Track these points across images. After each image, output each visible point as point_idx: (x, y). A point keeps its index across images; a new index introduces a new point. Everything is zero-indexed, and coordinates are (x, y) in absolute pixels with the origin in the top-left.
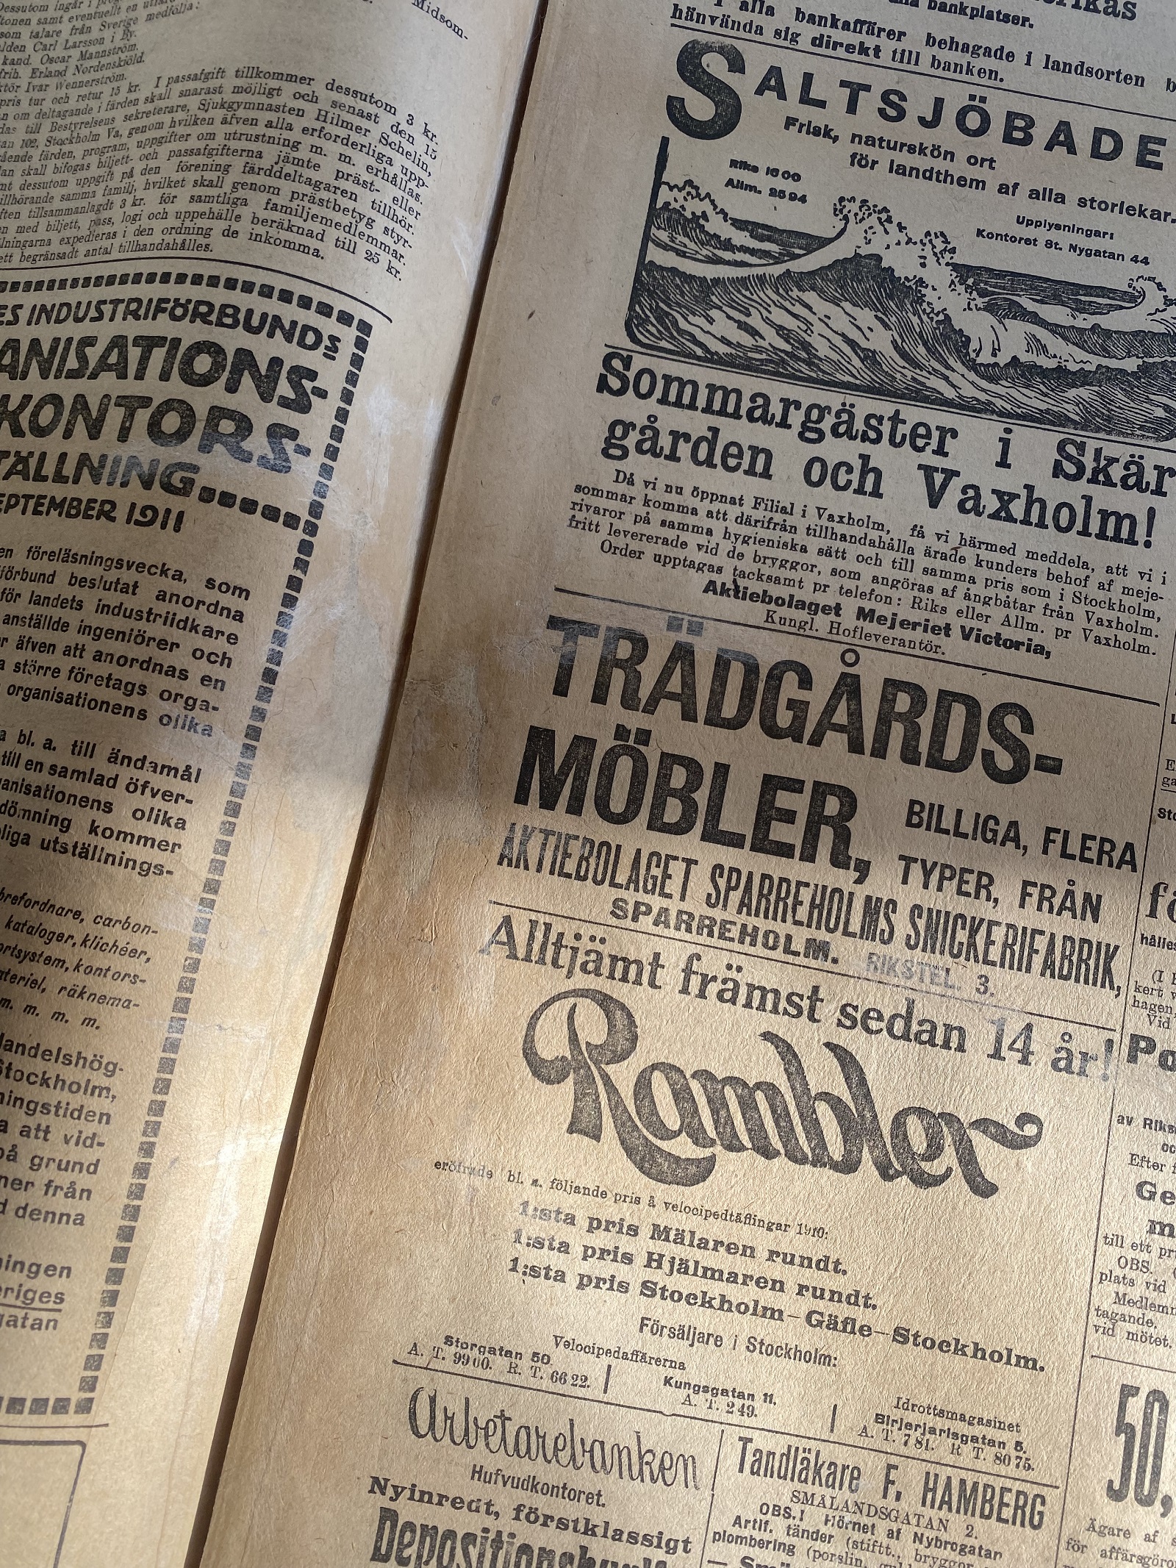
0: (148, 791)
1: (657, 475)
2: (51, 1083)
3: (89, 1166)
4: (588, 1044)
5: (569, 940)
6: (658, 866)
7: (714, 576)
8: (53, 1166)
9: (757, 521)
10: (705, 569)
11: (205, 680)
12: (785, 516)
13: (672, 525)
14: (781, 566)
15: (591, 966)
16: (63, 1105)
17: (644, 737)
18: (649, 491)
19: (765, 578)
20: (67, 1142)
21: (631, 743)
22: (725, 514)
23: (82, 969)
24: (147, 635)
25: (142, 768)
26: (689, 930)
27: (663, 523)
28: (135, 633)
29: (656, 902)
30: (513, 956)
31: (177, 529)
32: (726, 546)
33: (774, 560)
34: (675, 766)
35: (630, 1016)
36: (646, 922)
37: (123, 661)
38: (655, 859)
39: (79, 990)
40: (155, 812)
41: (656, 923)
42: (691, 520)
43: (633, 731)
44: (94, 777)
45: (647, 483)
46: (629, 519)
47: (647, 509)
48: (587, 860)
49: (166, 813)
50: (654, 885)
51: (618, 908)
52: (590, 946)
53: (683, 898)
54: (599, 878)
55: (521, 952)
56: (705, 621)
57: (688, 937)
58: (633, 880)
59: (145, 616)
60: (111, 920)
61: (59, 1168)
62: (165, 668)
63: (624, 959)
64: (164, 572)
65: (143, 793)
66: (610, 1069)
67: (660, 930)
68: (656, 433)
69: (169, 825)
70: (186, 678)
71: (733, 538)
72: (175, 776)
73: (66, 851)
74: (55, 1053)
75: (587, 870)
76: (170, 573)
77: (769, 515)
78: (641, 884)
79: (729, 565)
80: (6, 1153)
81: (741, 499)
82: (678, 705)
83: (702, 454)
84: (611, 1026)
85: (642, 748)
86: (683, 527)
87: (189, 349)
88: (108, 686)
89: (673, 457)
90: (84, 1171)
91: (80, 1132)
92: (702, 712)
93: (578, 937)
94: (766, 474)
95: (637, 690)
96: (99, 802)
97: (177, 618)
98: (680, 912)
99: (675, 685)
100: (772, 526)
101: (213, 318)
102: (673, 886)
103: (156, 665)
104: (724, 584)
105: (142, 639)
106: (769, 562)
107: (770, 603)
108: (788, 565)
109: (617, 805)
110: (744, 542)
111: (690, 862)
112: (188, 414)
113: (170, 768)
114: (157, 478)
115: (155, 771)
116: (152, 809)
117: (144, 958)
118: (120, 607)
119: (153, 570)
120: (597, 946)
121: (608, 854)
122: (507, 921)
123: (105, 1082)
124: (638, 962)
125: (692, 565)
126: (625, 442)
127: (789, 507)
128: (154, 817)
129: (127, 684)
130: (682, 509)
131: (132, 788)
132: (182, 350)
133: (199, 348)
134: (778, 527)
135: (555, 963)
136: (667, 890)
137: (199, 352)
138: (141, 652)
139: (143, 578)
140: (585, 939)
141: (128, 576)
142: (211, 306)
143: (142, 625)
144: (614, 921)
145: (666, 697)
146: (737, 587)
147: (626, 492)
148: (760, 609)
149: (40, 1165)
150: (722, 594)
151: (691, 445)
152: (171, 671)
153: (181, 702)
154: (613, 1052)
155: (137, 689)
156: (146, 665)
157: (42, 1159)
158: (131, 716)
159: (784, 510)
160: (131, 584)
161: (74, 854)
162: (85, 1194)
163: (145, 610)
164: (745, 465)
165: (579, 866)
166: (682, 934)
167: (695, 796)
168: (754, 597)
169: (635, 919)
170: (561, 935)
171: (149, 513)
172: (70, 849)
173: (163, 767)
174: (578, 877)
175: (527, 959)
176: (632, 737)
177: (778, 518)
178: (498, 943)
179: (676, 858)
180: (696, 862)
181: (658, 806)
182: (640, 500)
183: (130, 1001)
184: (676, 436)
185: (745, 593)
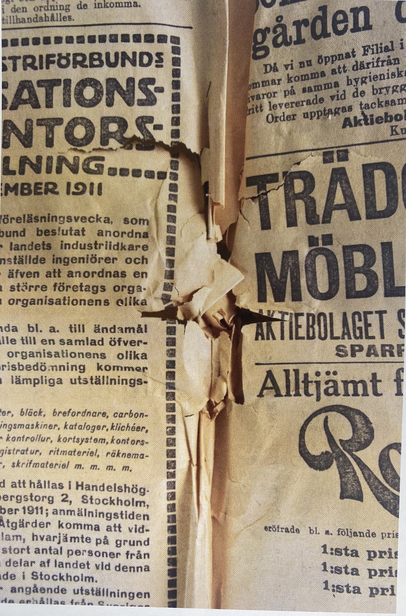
0: (122, 343)
1: (291, 58)
2: (115, 502)
3: (145, 542)
4: (341, 441)
5: (312, 377)
6: (360, 320)
7: (347, 114)
8: (127, 544)
9: (368, 64)
10: (340, 111)
11: (136, 274)
12: (389, 53)
13: (310, 90)
14: (394, 91)
15: (331, 391)
16: (124, 513)
17: (328, 239)
18: (289, 71)
19: (383, 104)
20: (130, 531)
21: (321, 245)
22: (344, 67)
23: (115, 441)
24: (97, 257)
25: (115, 332)
26: (392, 355)
27: (304, 90)
28: (90, 257)
29: (365, 343)
30: (278, 394)
31: (100, 193)
32: (351, 90)
33: (387, 88)
34: (355, 253)
35: (365, 418)
36: (361, 356)
37: (87, 274)
38: (357, 316)
39: (116, 452)
40: (129, 353)
41: (368, 355)
42: (322, 81)
43: (320, 238)
44: (90, 342)
45: (286, 66)
46: (280, 95)
47: (290, 84)
48: (312, 327)
49: (135, 352)
50: (361, 333)
51: (340, 351)
52: (327, 378)
53: (382, 337)
54: (323, 335)
55: (283, 392)
56: (348, 148)
57: (391, 359)
58: (346, 333)
59: (93, 246)
60: (122, 414)
61: (130, 544)
62: (113, 273)
63: (352, 382)
64: (98, 220)
65: (119, 345)
66: (359, 454)
67: (372, 358)
68: (284, 27)
69: (138, 359)
70: (125, 276)
71: (354, 83)
72: (134, 332)
73: (87, 382)
74: (113, 487)
75: (314, 332)
76: (102, 220)
77: (376, 56)
78: (352, 334)
79: (355, 103)
80: (103, 541)
81: (353, 52)
82: (345, 212)
83: (319, 30)
84: (354, 426)
85: (329, 247)
86: (318, 88)
87: (78, 84)
88: (81, 290)
89: (300, 41)
90: (143, 545)
91: (136, 525)
92: (362, 211)
93: (318, 374)
94: (368, 27)
95: (315, 210)
96: (97, 354)
97: (113, 244)
98: (383, 346)
99: (339, 198)
100: (380, 64)
101: (87, 63)
102: (374, 331)
103: (107, 272)
104: (355, 118)
105: (94, 259)
106: (384, 91)
107: (391, 121)
108: (398, 89)
109: (323, 287)
110: (363, 82)
111: (381, 313)
112: (88, 124)
113: (130, 329)
114: (80, 166)
115: (122, 332)
116: (127, 352)
117: (144, 430)
118: (77, 244)
119: (92, 219)
120: (332, 377)
121: (325, 320)
122: (270, 374)
123: (141, 498)
124: (362, 382)
125: (330, 111)
126: (265, 44)
127: (389, 45)
128: (129, 356)
129: (93, 287)
130: (314, 76)
131: (113, 343)
132: (73, 86)
133: (83, 83)
134: (385, 63)
135: (307, 393)
136: (370, 334)
137: (85, 86)
138: (96, 267)
139: (87, 226)
140: (323, 374)
141: (78, 225)
142: (83, 56)
143: (93, 251)
144: (341, 360)
145: (335, 209)
146: (365, 116)
147: (274, 77)
148: (385, 128)
149: (120, 544)
150: (356, 125)
151: (309, 27)
152: (116, 274)
153: (126, 290)
154: (359, 443)
155: (99, 289)
156: (102, 274)
157: (121, 541)
158: (100, 304)
159: (387, 49)
160: (80, 229)
161: (92, 383)
162: (146, 556)
163: (93, 243)
164: (351, 26)
165: (308, 331)
166: (388, 358)
167: (373, 268)
168: (379, 120)
169: (353, 355)
170: (306, 375)
171: (81, 187)
172: (89, 381)
173: (126, 328)
174: (309, 338)
175: (288, 394)
176: (320, 242)
177: (383, 56)
178: (268, 388)
179: (371, 313)
180: (385, 312)
181: (350, 280)
182: (285, 80)
183: (143, 455)
184: (297, 24)
185: (372, 120)
